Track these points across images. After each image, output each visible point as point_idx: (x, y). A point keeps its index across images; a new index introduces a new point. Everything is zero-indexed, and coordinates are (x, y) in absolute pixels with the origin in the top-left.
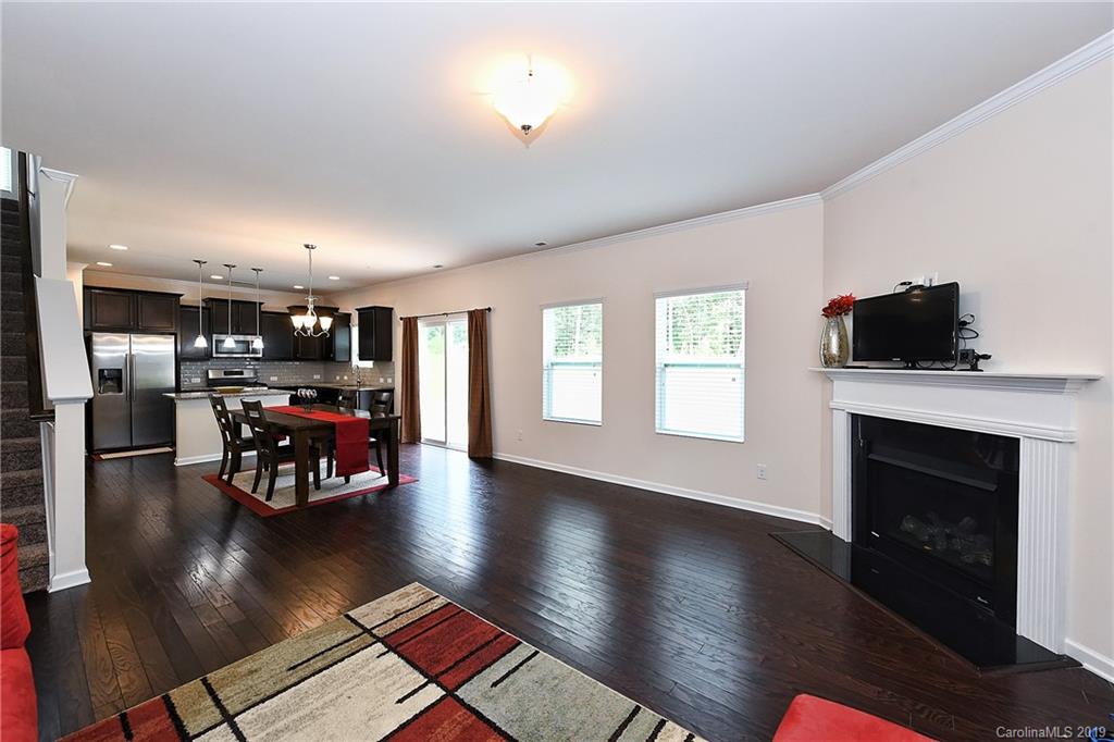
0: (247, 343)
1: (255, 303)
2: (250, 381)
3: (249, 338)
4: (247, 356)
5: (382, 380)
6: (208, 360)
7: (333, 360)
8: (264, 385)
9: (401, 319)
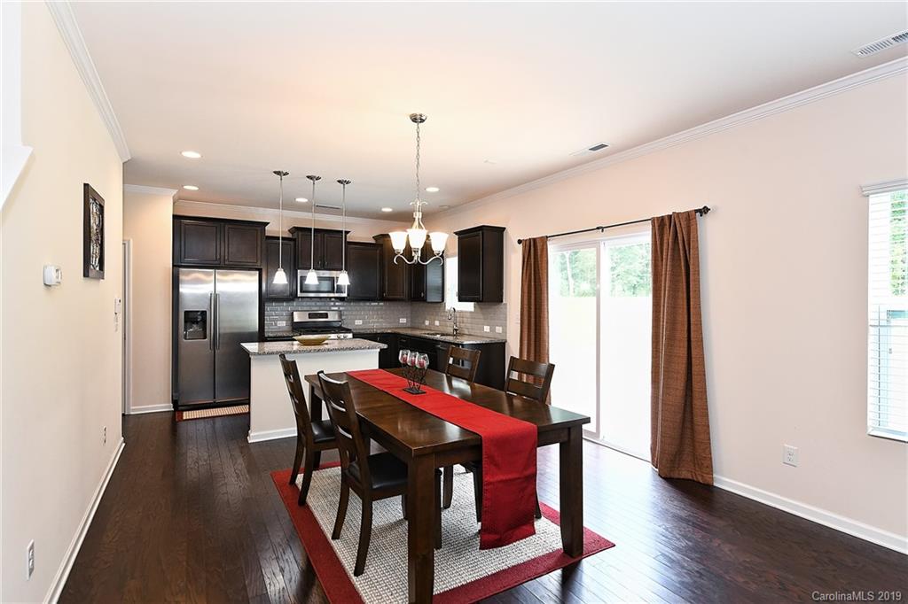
0: (332, 280)
1: (342, 232)
2: (335, 325)
3: (334, 274)
4: (332, 295)
5: (487, 329)
6: (293, 300)
7: (424, 300)
8: (348, 331)
9: (520, 242)
